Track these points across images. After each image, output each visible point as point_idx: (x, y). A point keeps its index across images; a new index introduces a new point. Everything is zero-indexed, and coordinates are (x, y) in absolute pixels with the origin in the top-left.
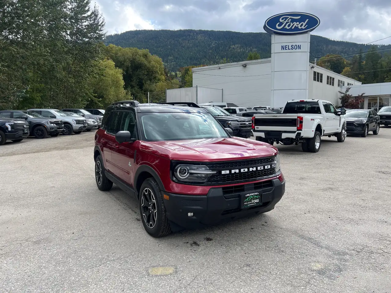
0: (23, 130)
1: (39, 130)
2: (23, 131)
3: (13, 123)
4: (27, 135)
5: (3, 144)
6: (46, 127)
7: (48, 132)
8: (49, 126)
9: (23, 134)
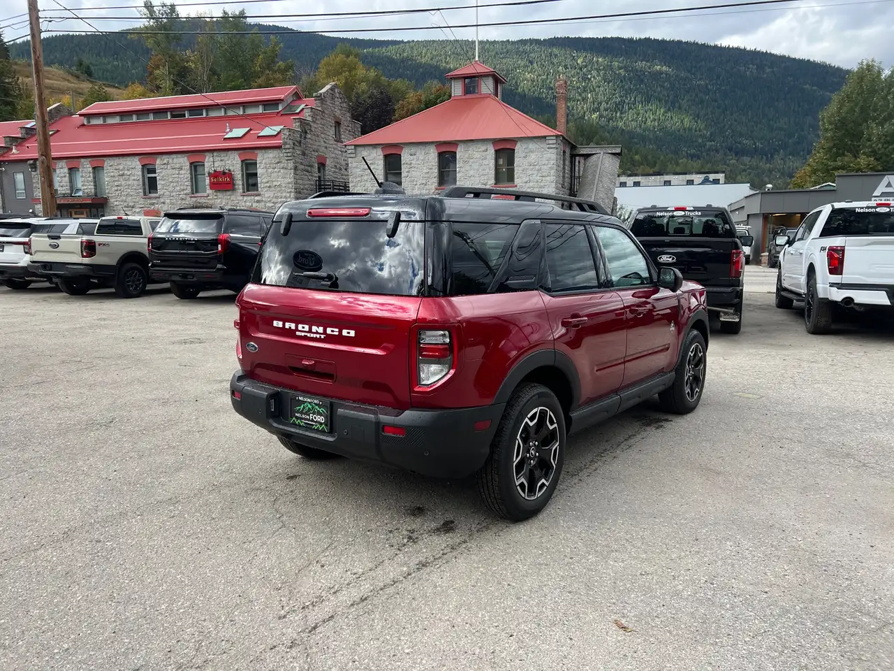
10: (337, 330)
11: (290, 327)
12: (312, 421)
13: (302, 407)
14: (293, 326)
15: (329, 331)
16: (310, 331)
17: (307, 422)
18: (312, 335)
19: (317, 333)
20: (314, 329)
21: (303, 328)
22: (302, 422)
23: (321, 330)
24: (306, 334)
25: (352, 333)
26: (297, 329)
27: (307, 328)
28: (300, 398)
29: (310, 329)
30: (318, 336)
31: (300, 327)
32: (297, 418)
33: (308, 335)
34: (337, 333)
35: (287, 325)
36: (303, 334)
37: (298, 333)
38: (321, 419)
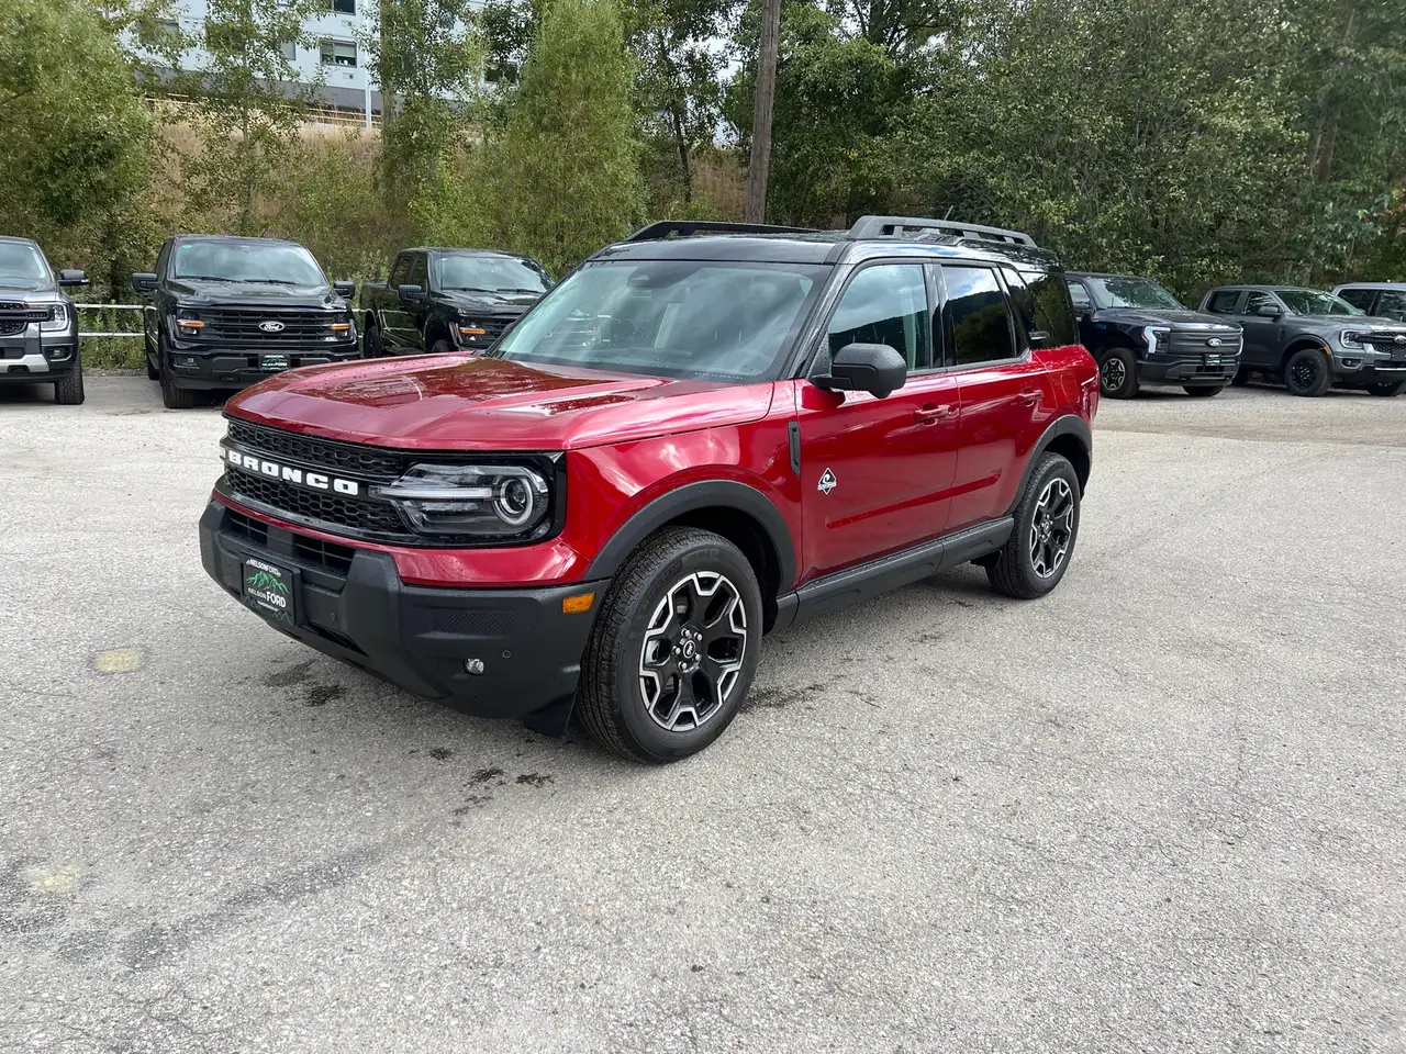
0: (1200, 354)
1: (1305, 362)
2: (1204, 356)
3: (1169, 329)
4: (1220, 375)
5: (1127, 394)
6: (1329, 352)
7: (1331, 374)
8: (1340, 350)
9: (1199, 369)
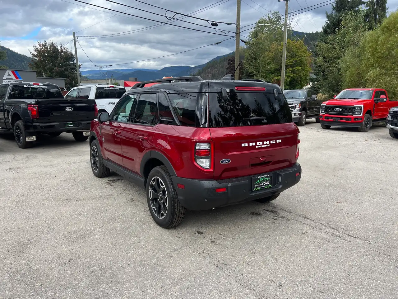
10: (275, 141)
11: (252, 145)
12: (264, 185)
13: (259, 181)
14: (254, 144)
15: (272, 142)
16: (263, 144)
17: (261, 187)
18: (264, 146)
19: (266, 144)
20: (265, 143)
21: (260, 143)
22: (259, 188)
23: (268, 142)
24: (261, 146)
25: (280, 141)
26: (256, 145)
27: (261, 143)
28: (259, 177)
29: (263, 143)
30: (267, 146)
31: (258, 143)
32: (257, 187)
33: (262, 146)
34: (275, 142)
35: (251, 144)
36: (260, 147)
37: (257, 147)
38: (267, 183)
